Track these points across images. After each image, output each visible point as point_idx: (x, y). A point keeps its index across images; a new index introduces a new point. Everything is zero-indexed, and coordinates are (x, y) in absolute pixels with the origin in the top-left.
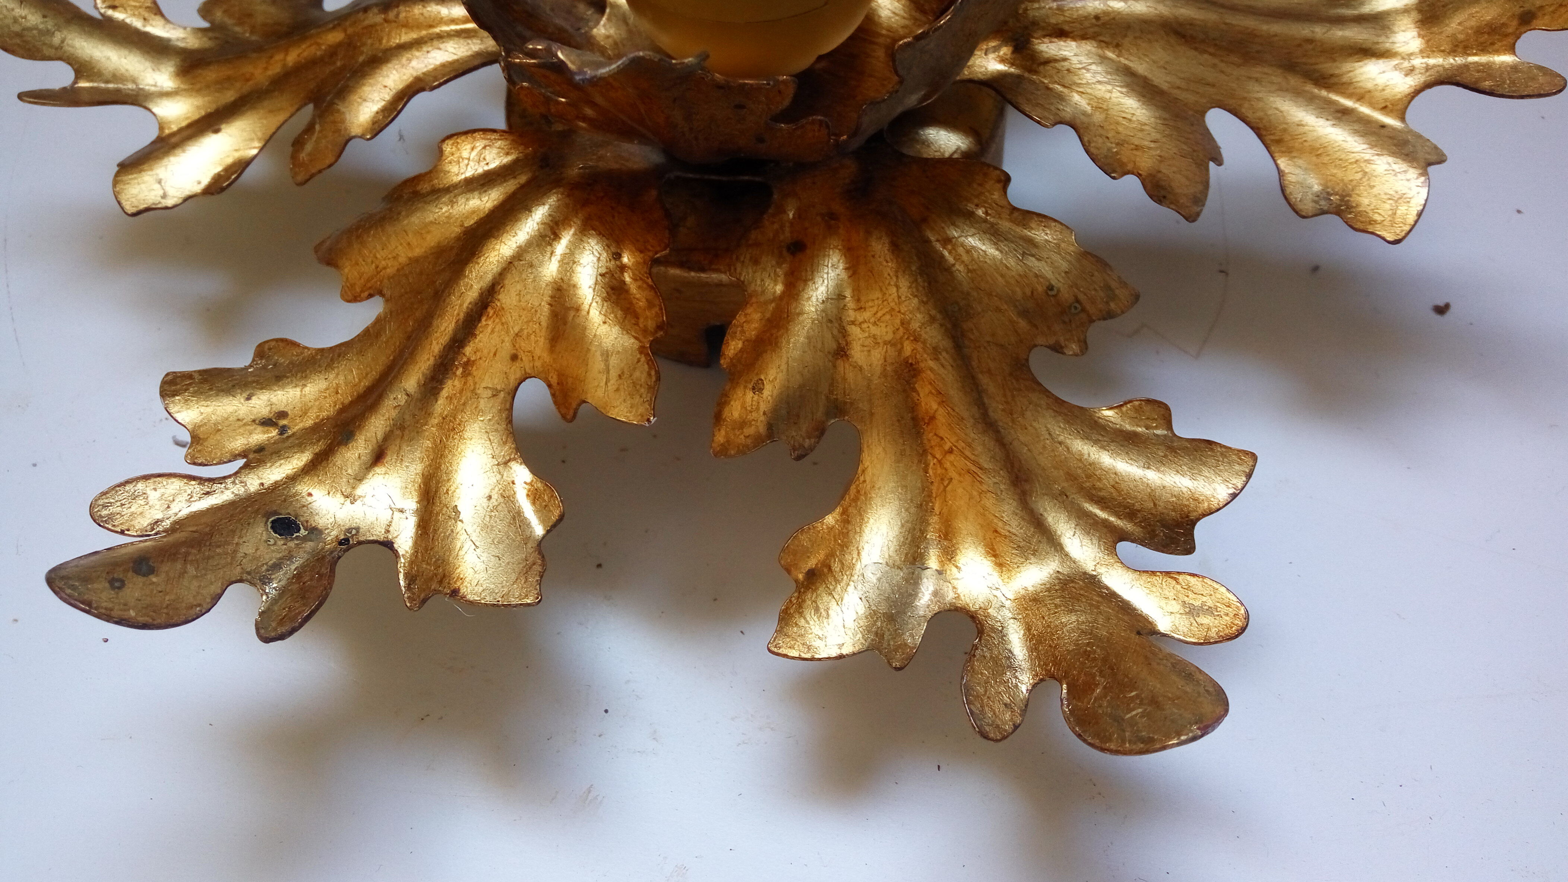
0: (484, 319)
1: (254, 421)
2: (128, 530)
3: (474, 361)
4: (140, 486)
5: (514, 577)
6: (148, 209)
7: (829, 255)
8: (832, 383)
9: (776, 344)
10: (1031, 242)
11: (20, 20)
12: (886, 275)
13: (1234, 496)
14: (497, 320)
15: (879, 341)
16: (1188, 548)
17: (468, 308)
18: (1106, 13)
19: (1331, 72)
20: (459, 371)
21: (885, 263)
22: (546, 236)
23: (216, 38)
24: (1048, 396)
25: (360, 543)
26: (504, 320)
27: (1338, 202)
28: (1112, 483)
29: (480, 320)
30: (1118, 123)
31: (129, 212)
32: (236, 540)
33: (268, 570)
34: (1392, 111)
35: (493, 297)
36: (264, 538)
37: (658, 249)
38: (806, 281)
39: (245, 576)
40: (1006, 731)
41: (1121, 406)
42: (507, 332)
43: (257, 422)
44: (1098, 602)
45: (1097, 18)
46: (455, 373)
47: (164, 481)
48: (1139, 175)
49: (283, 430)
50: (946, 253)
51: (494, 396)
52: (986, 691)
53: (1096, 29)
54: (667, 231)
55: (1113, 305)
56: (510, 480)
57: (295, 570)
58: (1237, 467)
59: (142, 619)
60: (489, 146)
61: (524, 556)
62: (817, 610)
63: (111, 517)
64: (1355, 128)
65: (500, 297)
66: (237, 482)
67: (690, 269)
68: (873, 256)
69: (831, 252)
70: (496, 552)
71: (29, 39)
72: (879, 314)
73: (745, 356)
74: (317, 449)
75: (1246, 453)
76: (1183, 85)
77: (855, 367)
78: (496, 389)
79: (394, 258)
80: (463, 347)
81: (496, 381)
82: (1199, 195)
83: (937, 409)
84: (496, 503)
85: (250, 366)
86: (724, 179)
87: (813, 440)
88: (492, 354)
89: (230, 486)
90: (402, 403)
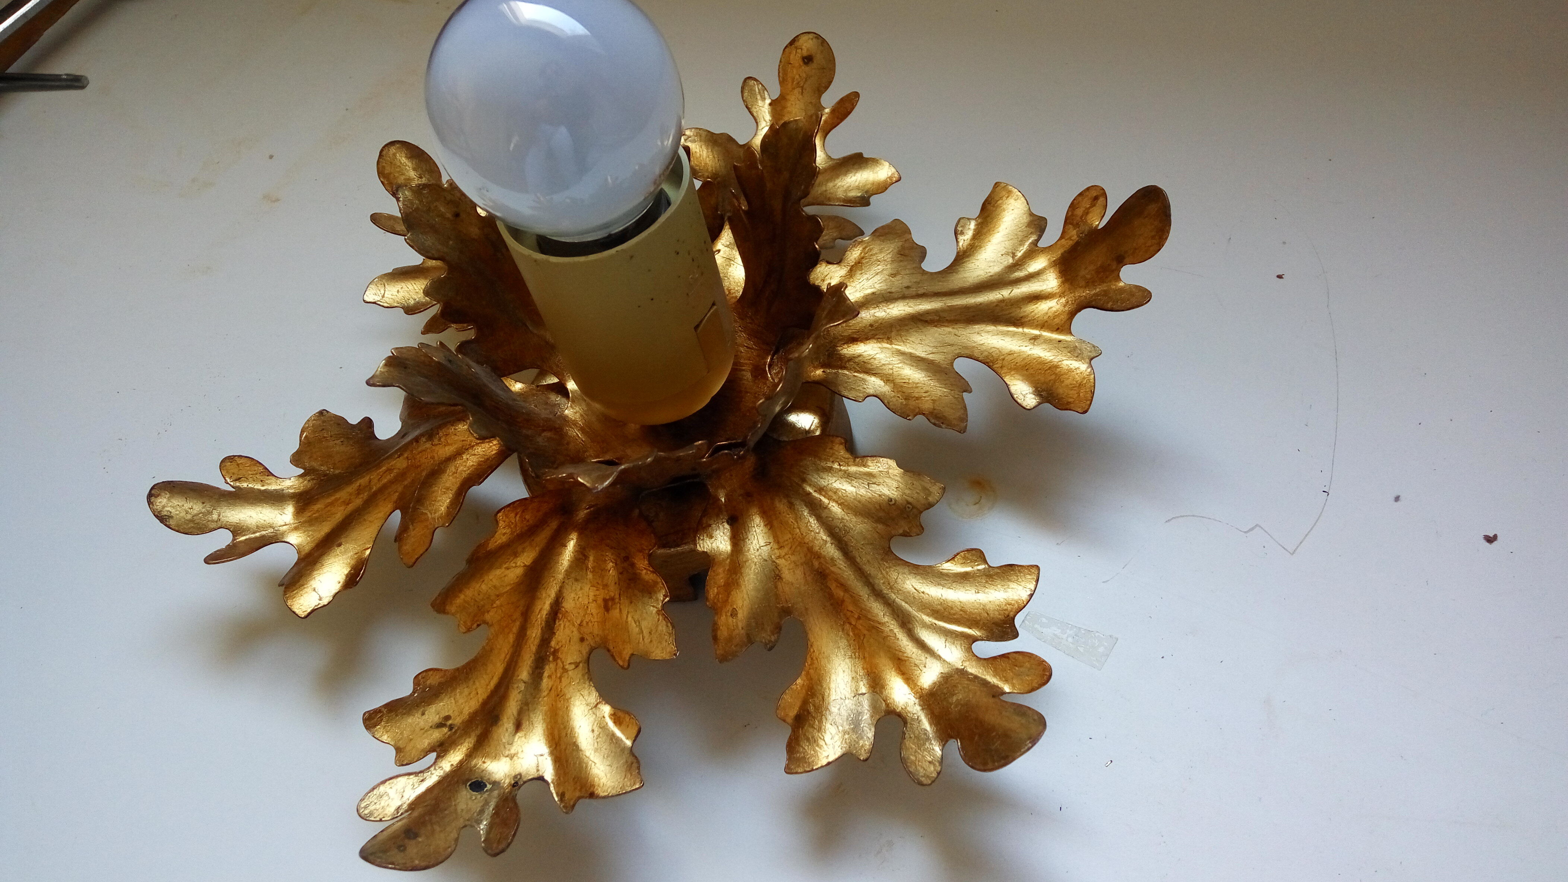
0: (557, 621)
1: (431, 727)
2: (384, 817)
3: (558, 649)
4: (382, 788)
5: (623, 774)
6: (313, 611)
7: (753, 520)
8: (777, 596)
9: (737, 584)
10: (870, 475)
11: (189, 510)
12: (790, 522)
13: (1031, 596)
14: (565, 620)
15: (798, 564)
16: (1015, 635)
17: (546, 618)
18: (876, 321)
19: (1021, 315)
20: (551, 659)
21: (787, 516)
22: (580, 559)
23: (313, 479)
24: (908, 566)
25: (525, 782)
26: (569, 619)
27: (1046, 395)
28: (960, 608)
29: (555, 623)
30: (902, 387)
31: (303, 616)
32: (453, 804)
33: (478, 815)
34: (1062, 331)
35: (559, 607)
36: (469, 797)
37: (650, 547)
38: (744, 540)
39: (467, 823)
40: (933, 777)
41: (954, 558)
42: (574, 625)
43: (433, 727)
44: (967, 684)
45: (871, 325)
46: (549, 661)
47: (394, 781)
48: (924, 414)
49: (451, 727)
50: (822, 498)
51: (577, 667)
52: (916, 758)
53: (873, 332)
54: (652, 535)
55: (930, 499)
56: (601, 716)
57: (493, 810)
58: (1029, 577)
59: (423, 864)
60: (526, 509)
61: (625, 760)
62: (808, 740)
63: (371, 814)
64: (1044, 347)
65: (563, 605)
66: (437, 768)
67: (670, 547)
68: (780, 513)
69: (754, 517)
70: (608, 763)
71: (198, 521)
72: (794, 547)
73: (720, 596)
74: (478, 732)
75: (1032, 566)
76: (935, 350)
77: (788, 584)
78: (576, 662)
79: (488, 598)
80: (549, 643)
81: (575, 657)
82: (962, 416)
83: (844, 595)
84: (598, 733)
85: (414, 692)
86: (676, 485)
87: (776, 635)
88: (568, 642)
89: (434, 772)
90: (523, 689)
